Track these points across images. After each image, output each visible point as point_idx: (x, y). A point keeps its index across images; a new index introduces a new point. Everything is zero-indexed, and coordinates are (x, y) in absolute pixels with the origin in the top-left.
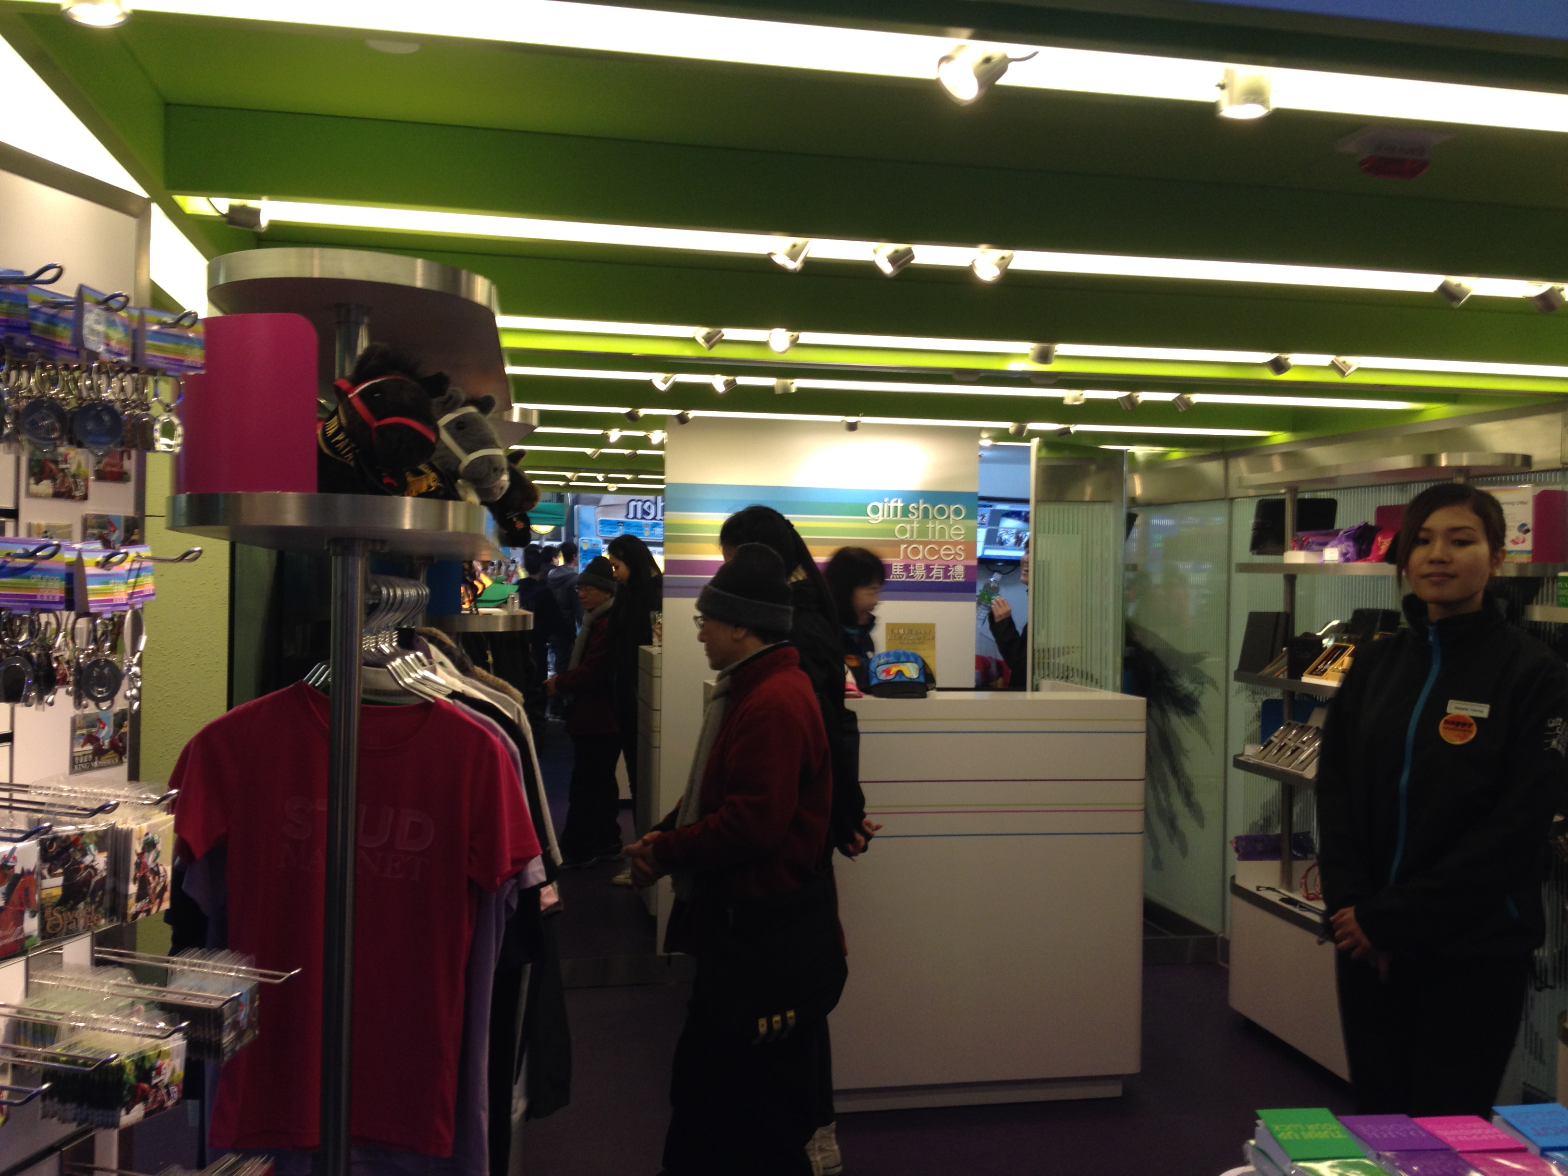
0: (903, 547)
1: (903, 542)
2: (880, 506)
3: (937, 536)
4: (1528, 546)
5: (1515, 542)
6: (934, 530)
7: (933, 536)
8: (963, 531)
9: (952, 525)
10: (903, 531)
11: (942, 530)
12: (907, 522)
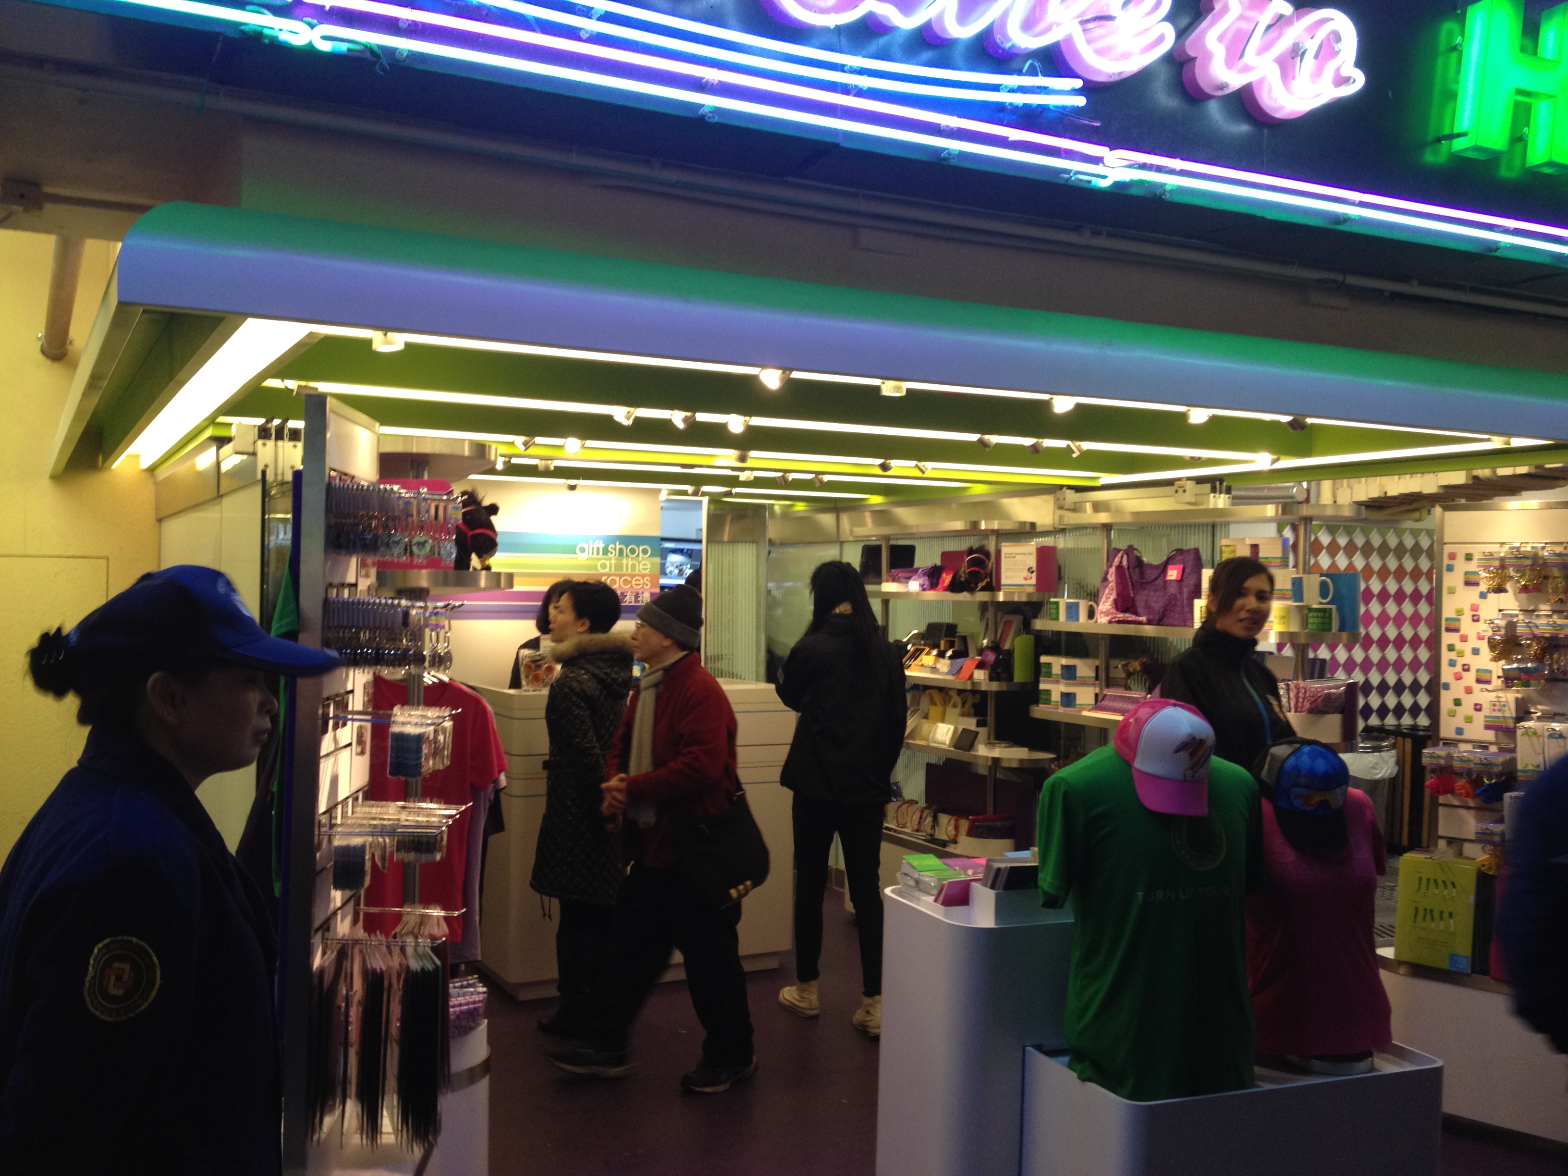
2: (586, 547)
3: (630, 570)
4: (1033, 581)
5: (1025, 579)
6: (627, 564)
7: (627, 570)
8: (649, 566)
9: (641, 562)
10: (604, 566)
11: (633, 565)
12: (607, 559)
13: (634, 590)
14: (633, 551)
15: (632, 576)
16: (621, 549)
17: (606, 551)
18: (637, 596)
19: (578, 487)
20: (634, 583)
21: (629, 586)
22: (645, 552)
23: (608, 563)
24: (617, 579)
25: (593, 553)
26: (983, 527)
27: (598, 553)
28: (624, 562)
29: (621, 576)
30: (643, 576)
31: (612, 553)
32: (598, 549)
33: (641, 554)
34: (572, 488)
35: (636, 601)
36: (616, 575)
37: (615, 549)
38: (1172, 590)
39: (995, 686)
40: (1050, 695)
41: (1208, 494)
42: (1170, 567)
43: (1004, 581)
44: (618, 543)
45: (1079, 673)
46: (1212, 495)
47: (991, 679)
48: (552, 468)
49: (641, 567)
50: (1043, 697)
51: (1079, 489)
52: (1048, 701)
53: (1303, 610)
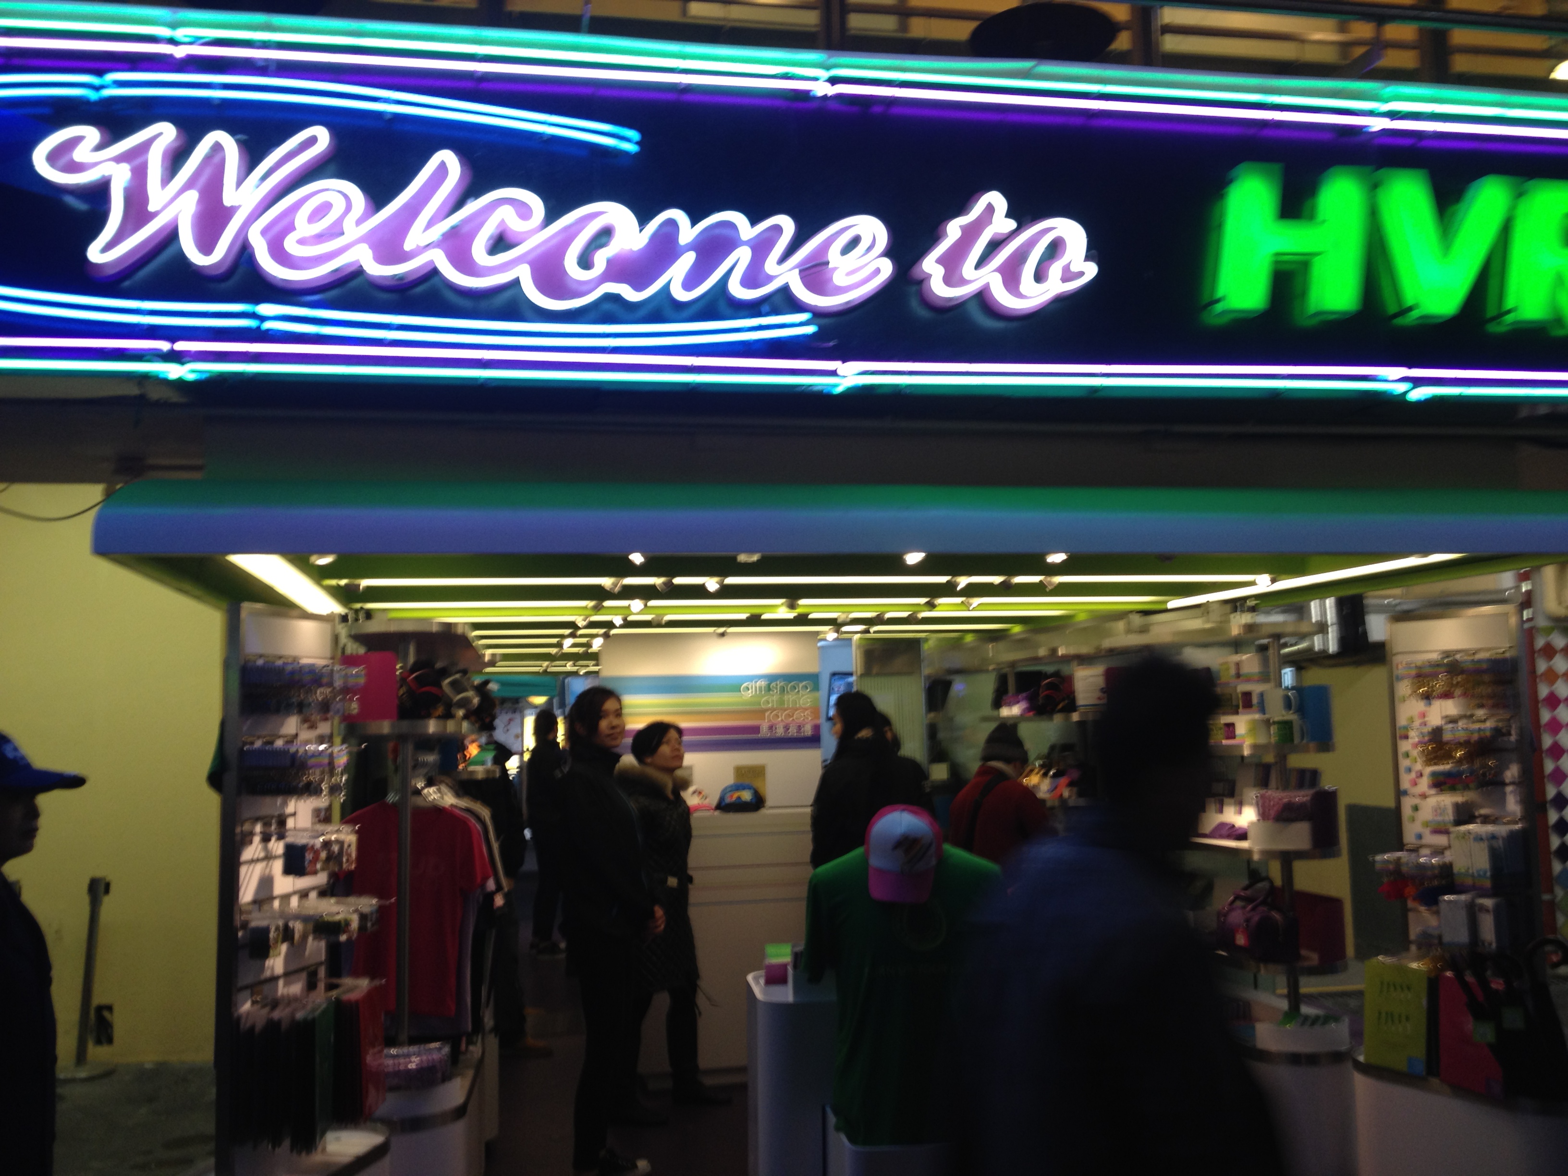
0: (767, 714)
1: (767, 710)
2: (750, 685)
3: (791, 705)
6: (789, 700)
8: (810, 700)
9: (800, 699)
10: (767, 702)
11: (795, 702)
12: (769, 696)
13: (796, 723)
14: (794, 688)
15: (794, 710)
16: (782, 687)
17: (769, 689)
18: (799, 727)
19: (727, 634)
20: (795, 716)
21: (792, 719)
22: (803, 688)
23: (770, 699)
24: (780, 713)
25: (757, 692)
26: (1060, 652)
27: (761, 691)
28: (786, 698)
29: (783, 711)
30: (806, 709)
31: (774, 690)
32: (761, 687)
33: (801, 690)
34: (723, 635)
35: (799, 732)
36: (779, 710)
37: (777, 687)
41: (1229, 614)
43: (1077, 702)
44: (779, 681)
49: (801, 702)
51: (1144, 613)
53: (1268, 723)
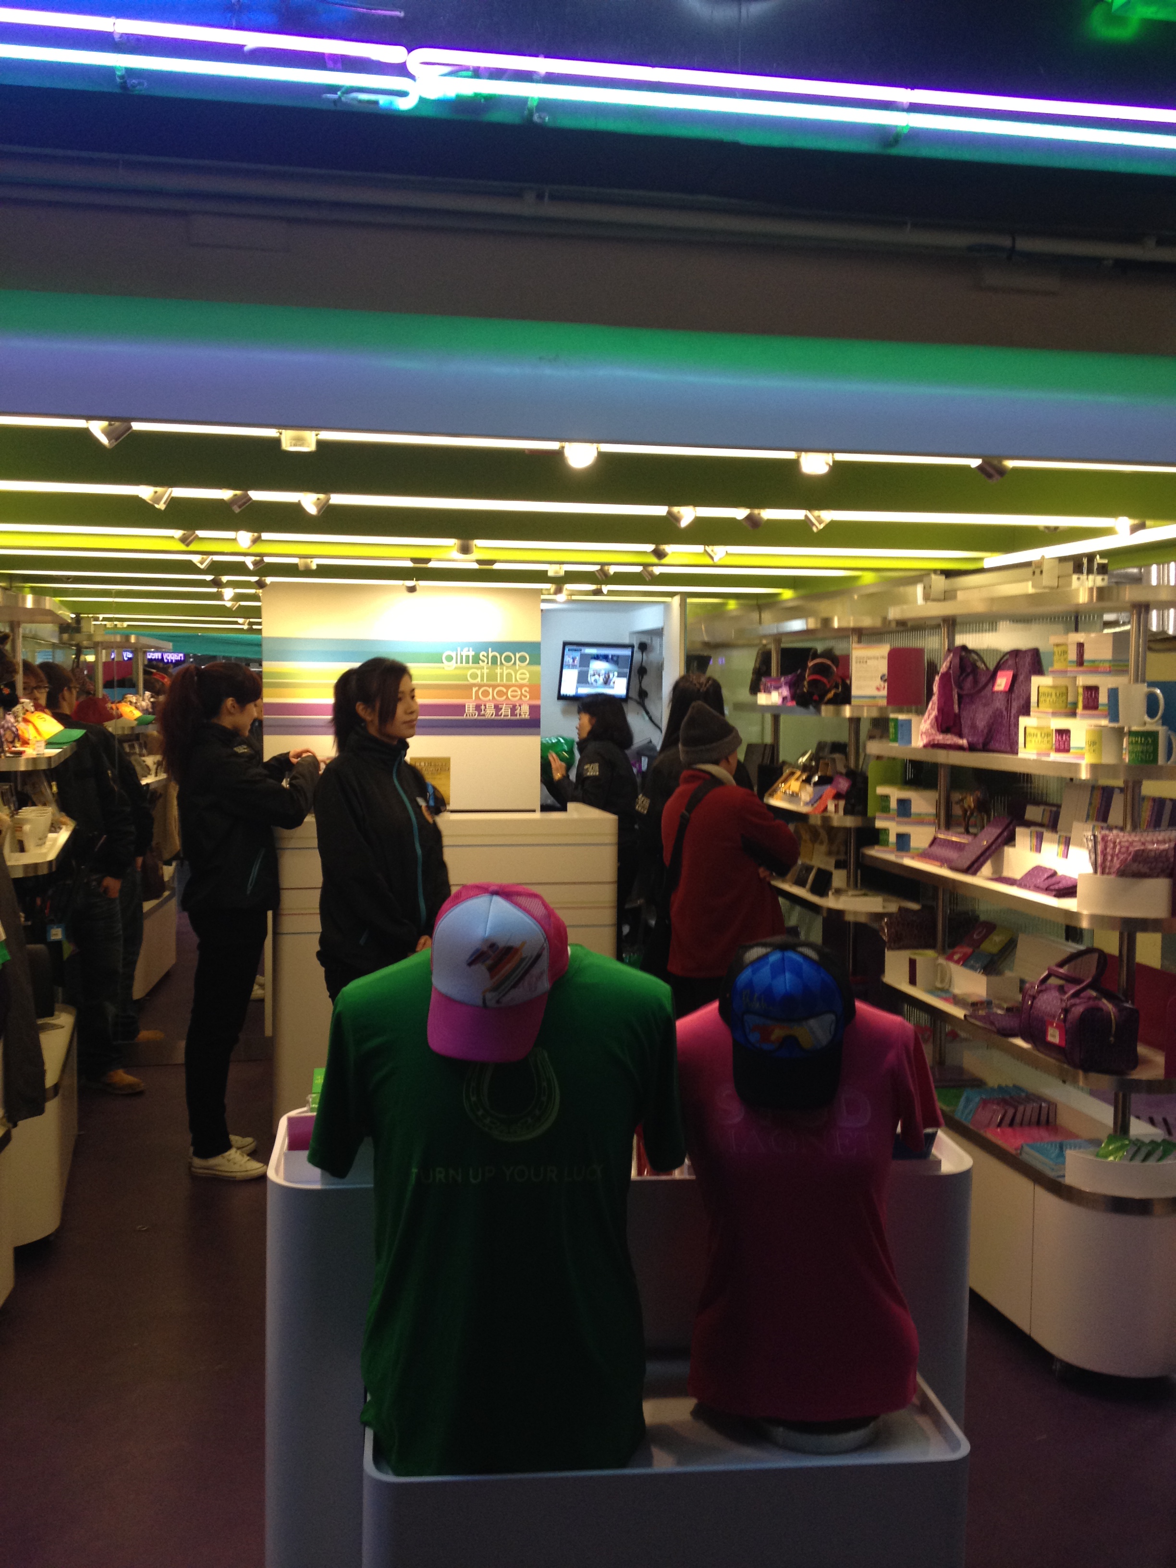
0: (474, 690)
1: (475, 685)
2: (454, 655)
3: (505, 681)
4: (884, 693)
5: (878, 689)
6: (502, 674)
7: (502, 680)
8: (528, 675)
9: (518, 671)
10: (474, 676)
11: (509, 676)
12: (477, 668)
13: (510, 703)
14: (508, 659)
15: (508, 687)
16: (494, 659)
17: (476, 660)
18: (513, 709)
19: (418, 588)
20: (509, 694)
21: (505, 697)
22: (522, 659)
23: (479, 672)
24: (490, 690)
25: (462, 663)
26: (836, 625)
27: (468, 662)
28: (499, 671)
29: (494, 687)
30: (521, 687)
31: (483, 661)
32: (468, 657)
33: (518, 662)
34: (412, 589)
35: (513, 714)
36: (489, 686)
37: (487, 657)
38: (1000, 704)
39: (850, 822)
40: (888, 835)
41: (1070, 576)
42: (999, 673)
43: (855, 692)
44: (490, 649)
45: (915, 809)
46: (1075, 577)
47: (846, 812)
48: (314, 567)
49: (518, 676)
50: (881, 837)
51: (948, 574)
52: (886, 843)
53: (1119, 733)
